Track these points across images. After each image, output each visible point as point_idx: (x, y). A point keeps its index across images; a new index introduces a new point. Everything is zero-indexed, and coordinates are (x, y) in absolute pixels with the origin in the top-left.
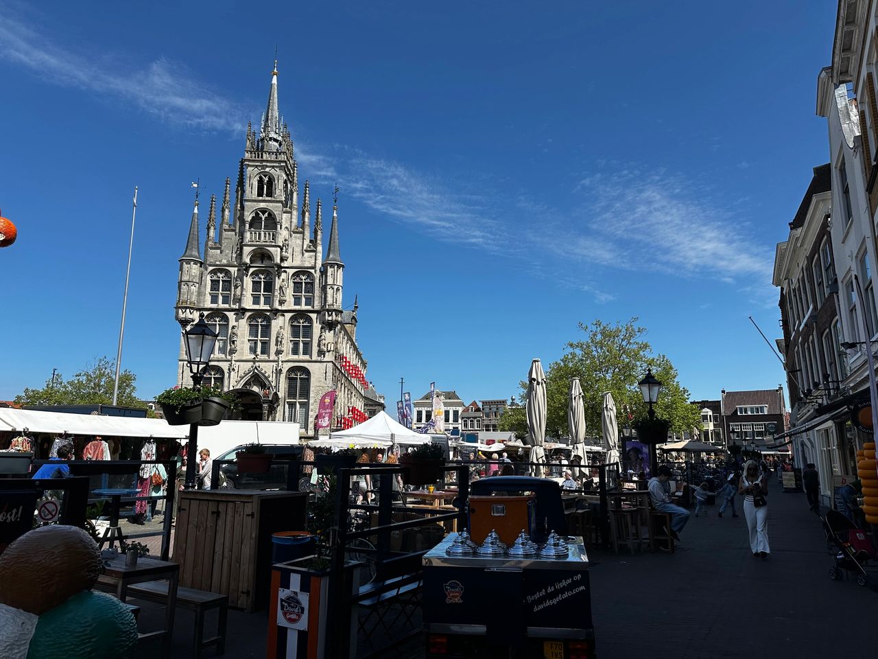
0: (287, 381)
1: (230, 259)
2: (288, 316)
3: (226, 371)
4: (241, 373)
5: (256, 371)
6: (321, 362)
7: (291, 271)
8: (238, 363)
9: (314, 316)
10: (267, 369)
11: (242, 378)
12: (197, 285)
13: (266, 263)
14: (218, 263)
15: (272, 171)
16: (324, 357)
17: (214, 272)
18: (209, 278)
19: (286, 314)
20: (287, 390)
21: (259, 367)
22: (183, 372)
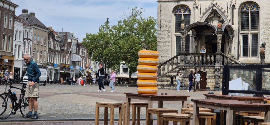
0: (240, 15)
3: (192, 8)
4: (203, 10)
5: (214, 8)
10: (223, 5)
11: (204, 14)
20: (240, 23)
21: (217, 4)
22: (161, 11)
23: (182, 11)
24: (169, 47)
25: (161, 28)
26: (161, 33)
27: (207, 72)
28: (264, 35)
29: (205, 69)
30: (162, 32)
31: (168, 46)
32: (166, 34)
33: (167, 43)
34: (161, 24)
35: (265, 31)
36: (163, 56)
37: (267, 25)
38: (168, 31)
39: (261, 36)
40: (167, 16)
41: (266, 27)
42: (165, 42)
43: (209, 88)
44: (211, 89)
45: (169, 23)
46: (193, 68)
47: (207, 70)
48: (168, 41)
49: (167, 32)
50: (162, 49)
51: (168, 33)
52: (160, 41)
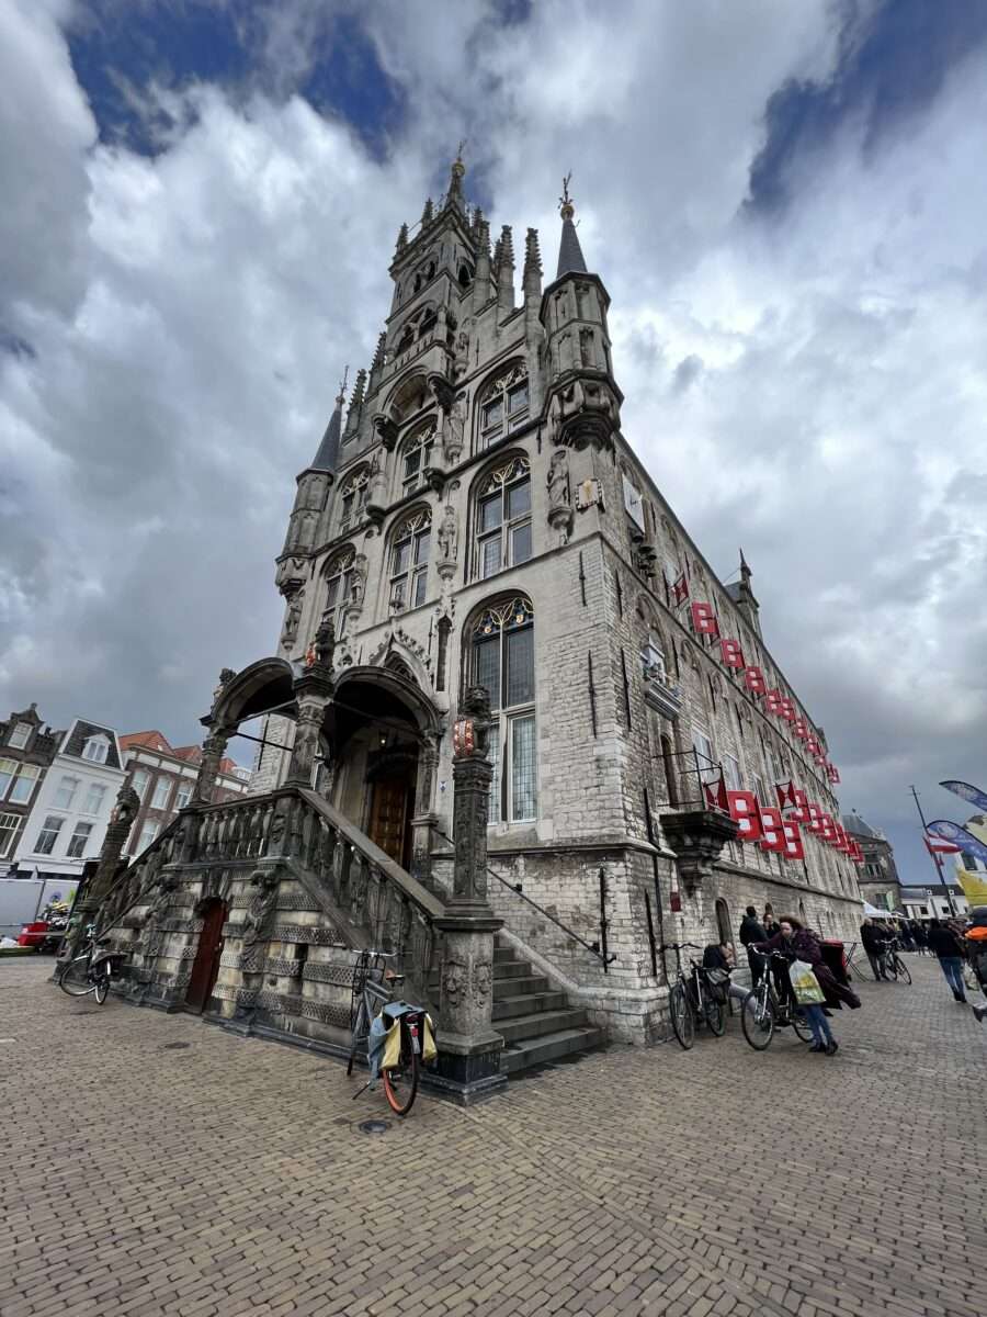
0: (466, 651)
1: (371, 440)
2: (468, 476)
5: (395, 647)
6: (561, 551)
7: (475, 384)
9: (529, 443)
10: (419, 630)
12: (317, 515)
14: (351, 460)
16: (570, 533)
17: (348, 480)
18: (339, 496)
19: (462, 475)
20: (465, 681)
21: (400, 633)
27: (232, 898)
28: (555, 708)
29: (230, 881)
35: (555, 689)
37: (560, 664)
39: (542, 713)
41: (559, 671)
43: (219, 1005)
44: (225, 1011)
47: (235, 887)
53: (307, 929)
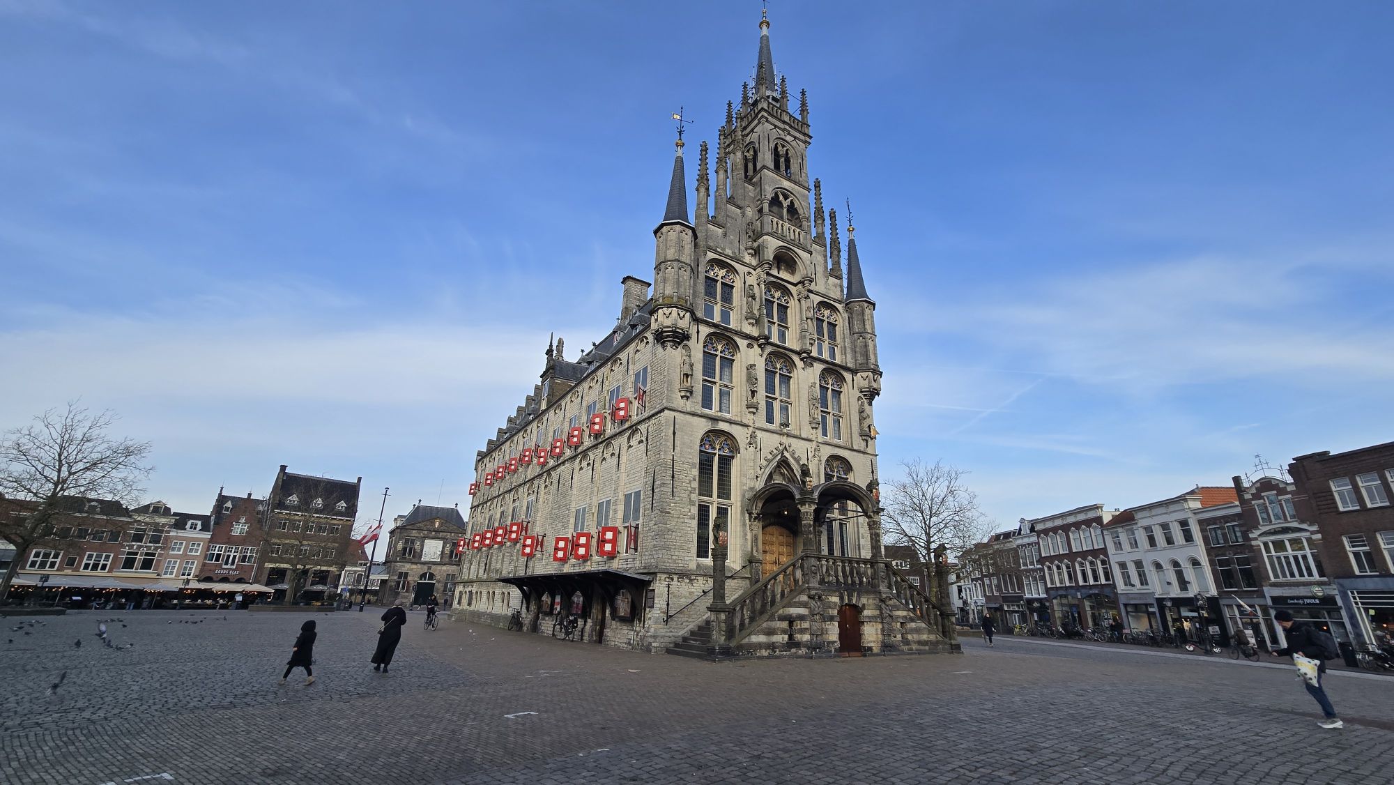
1: (737, 251)
2: (819, 367)
3: (742, 445)
4: (765, 453)
5: (786, 454)
6: (865, 453)
7: (818, 299)
8: (759, 434)
9: (848, 376)
10: (801, 451)
11: (766, 463)
13: (784, 275)
14: (718, 250)
15: (794, 143)
16: (866, 446)
18: (704, 272)
19: (815, 364)
21: (789, 447)
22: (674, 433)
23: (718, 447)
24: (691, 532)
25: (673, 477)
26: (673, 491)
27: (864, 605)
29: (859, 597)
30: (674, 489)
31: (689, 529)
32: (686, 496)
33: (686, 521)
34: (673, 468)
36: (676, 553)
38: (690, 489)
40: (689, 450)
42: (681, 516)
43: (870, 649)
44: (875, 650)
45: (693, 470)
46: (837, 594)
47: (864, 600)
48: (689, 514)
49: (688, 492)
50: (674, 533)
51: (691, 493)
52: (669, 513)
53: (905, 617)
